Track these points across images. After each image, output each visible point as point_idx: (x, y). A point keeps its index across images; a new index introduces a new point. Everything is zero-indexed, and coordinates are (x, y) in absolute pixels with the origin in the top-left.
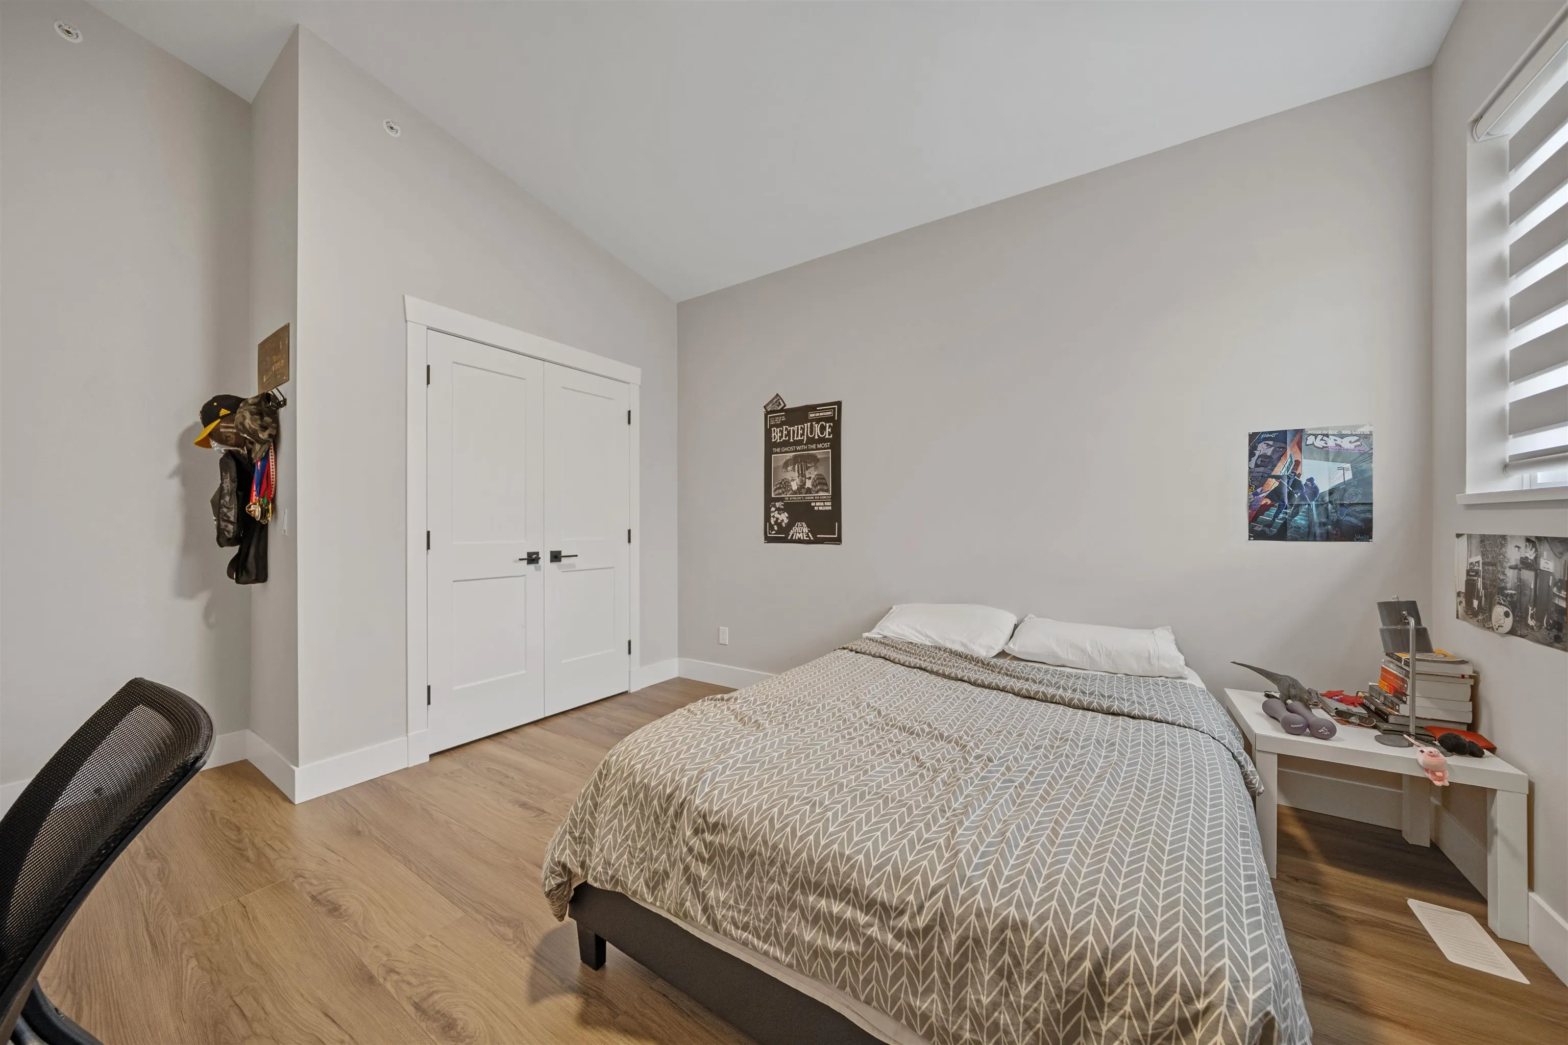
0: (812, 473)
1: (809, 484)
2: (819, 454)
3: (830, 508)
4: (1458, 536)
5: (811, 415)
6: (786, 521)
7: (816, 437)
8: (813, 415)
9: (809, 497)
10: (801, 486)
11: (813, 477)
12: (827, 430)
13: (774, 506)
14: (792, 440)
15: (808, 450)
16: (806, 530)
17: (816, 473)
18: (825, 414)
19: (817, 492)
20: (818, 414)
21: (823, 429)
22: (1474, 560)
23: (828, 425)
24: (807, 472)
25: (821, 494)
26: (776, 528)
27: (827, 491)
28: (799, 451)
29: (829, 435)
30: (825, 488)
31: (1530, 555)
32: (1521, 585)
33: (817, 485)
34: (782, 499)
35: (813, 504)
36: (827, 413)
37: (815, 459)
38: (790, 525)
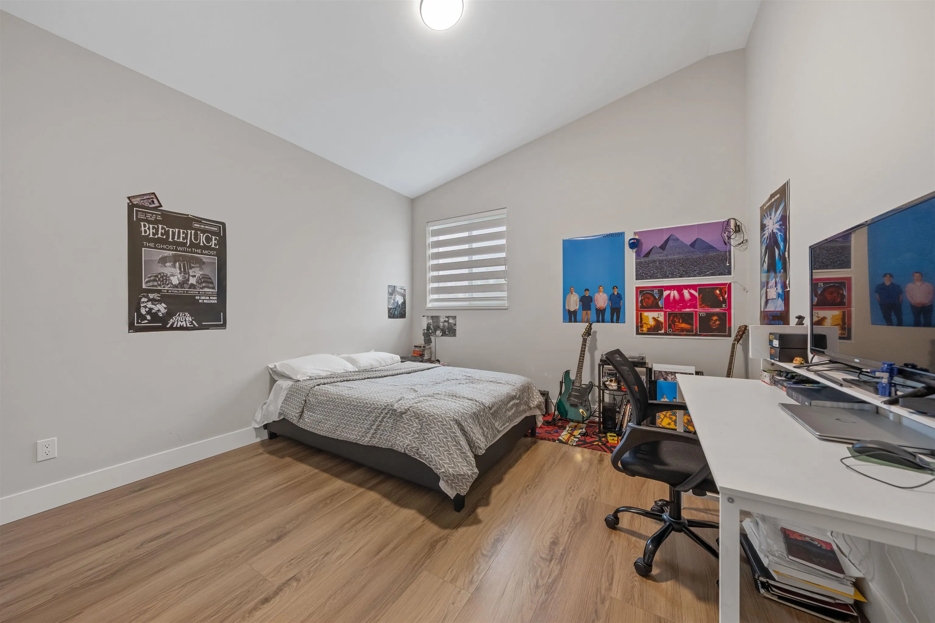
0: (196, 273)
1: (192, 281)
2: (205, 258)
3: (216, 301)
4: (423, 316)
5: (195, 225)
6: (163, 311)
7: (202, 244)
8: (198, 226)
9: (192, 291)
10: (183, 281)
11: (197, 275)
12: (213, 242)
13: (147, 297)
14: (170, 240)
15: (191, 252)
16: (189, 319)
17: (201, 273)
18: (210, 228)
19: (202, 288)
20: (203, 226)
21: (208, 240)
22: (429, 321)
23: (214, 237)
24: (190, 271)
25: (206, 290)
26: (149, 317)
27: (213, 288)
28: (180, 251)
29: (215, 245)
30: (211, 285)
31: (447, 319)
32: (444, 326)
33: (202, 283)
34: (159, 291)
35: (197, 298)
36: (213, 228)
37: (201, 263)
38: (170, 314)
